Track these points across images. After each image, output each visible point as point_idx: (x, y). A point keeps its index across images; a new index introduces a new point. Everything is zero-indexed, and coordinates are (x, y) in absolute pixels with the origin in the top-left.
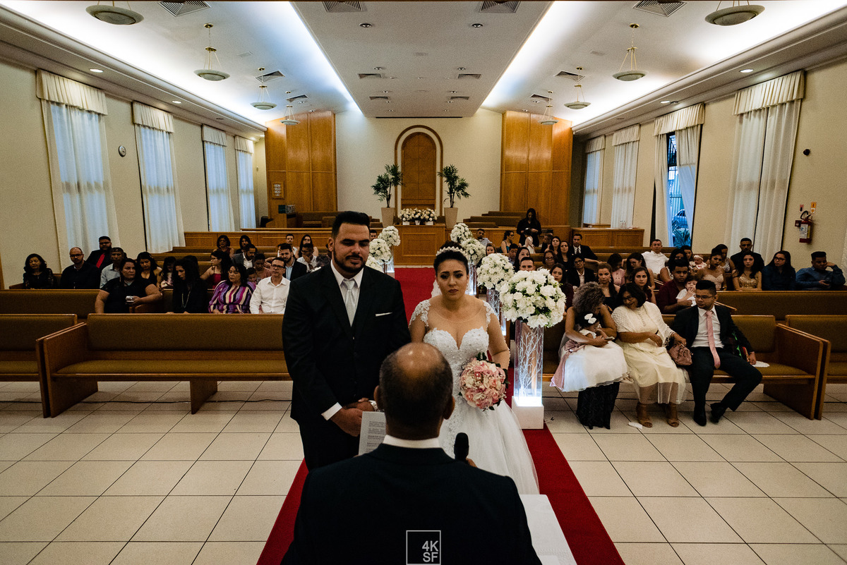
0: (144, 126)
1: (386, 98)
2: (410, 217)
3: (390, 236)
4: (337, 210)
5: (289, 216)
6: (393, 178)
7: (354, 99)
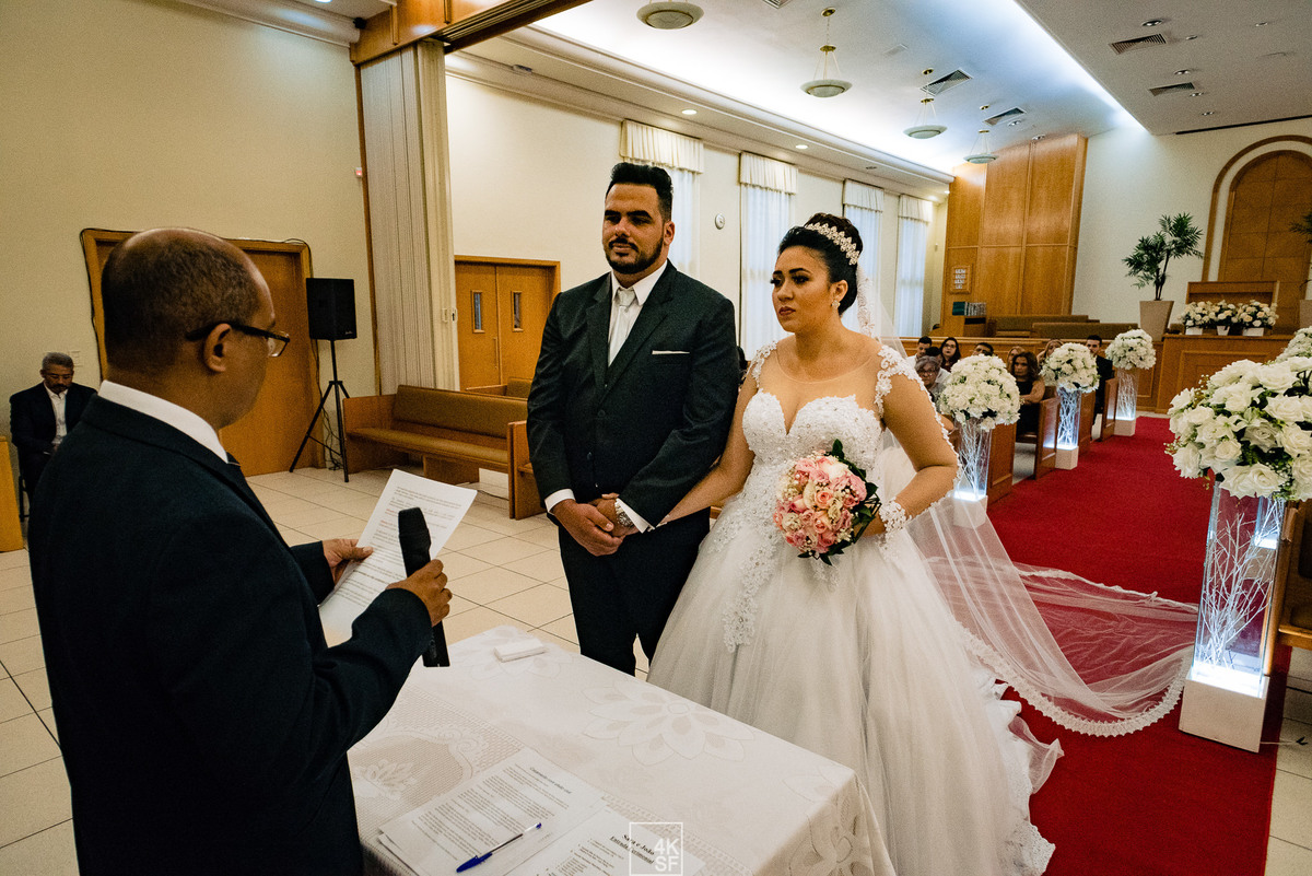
0: (754, 186)
1: (1190, 86)
2: (1206, 319)
3: (1131, 349)
4: (1070, 311)
5: (969, 321)
6: (1174, 242)
7: (1122, 105)
